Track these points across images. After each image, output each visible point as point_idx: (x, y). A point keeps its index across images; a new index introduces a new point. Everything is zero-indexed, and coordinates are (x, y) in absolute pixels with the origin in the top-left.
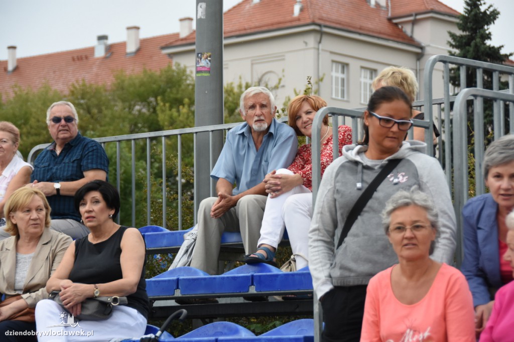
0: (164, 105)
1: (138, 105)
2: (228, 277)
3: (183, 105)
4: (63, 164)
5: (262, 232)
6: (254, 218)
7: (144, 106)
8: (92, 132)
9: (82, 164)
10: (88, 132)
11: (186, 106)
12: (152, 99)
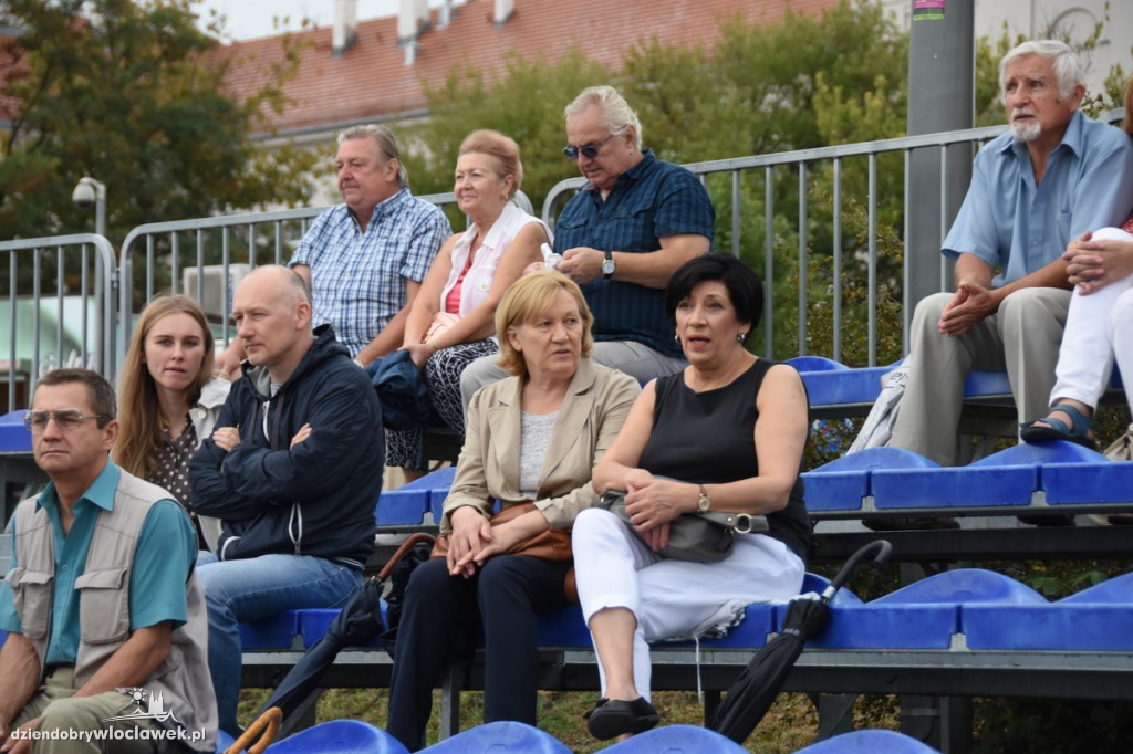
0: (831, 91)
1: (773, 92)
2: (982, 472)
3: (874, 90)
4: (616, 222)
5: (1060, 371)
6: (1040, 340)
7: (785, 94)
8: (673, 154)
9: (655, 220)
10: (664, 153)
11: (880, 93)
12: (803, 78)
